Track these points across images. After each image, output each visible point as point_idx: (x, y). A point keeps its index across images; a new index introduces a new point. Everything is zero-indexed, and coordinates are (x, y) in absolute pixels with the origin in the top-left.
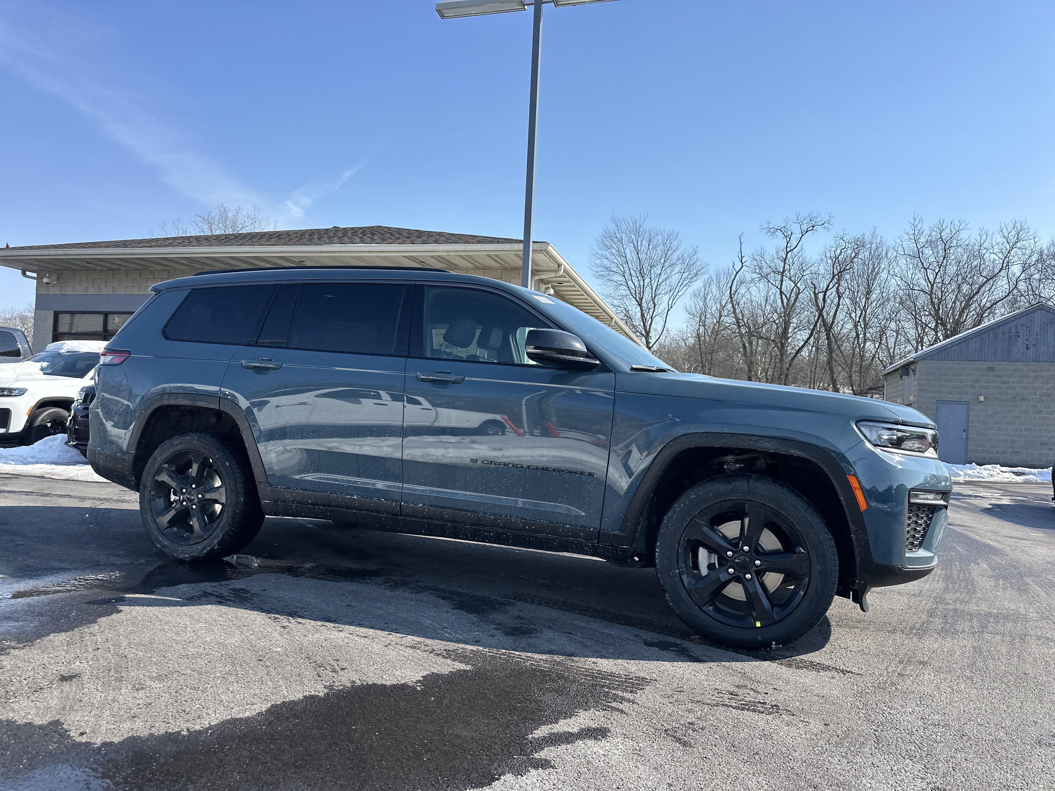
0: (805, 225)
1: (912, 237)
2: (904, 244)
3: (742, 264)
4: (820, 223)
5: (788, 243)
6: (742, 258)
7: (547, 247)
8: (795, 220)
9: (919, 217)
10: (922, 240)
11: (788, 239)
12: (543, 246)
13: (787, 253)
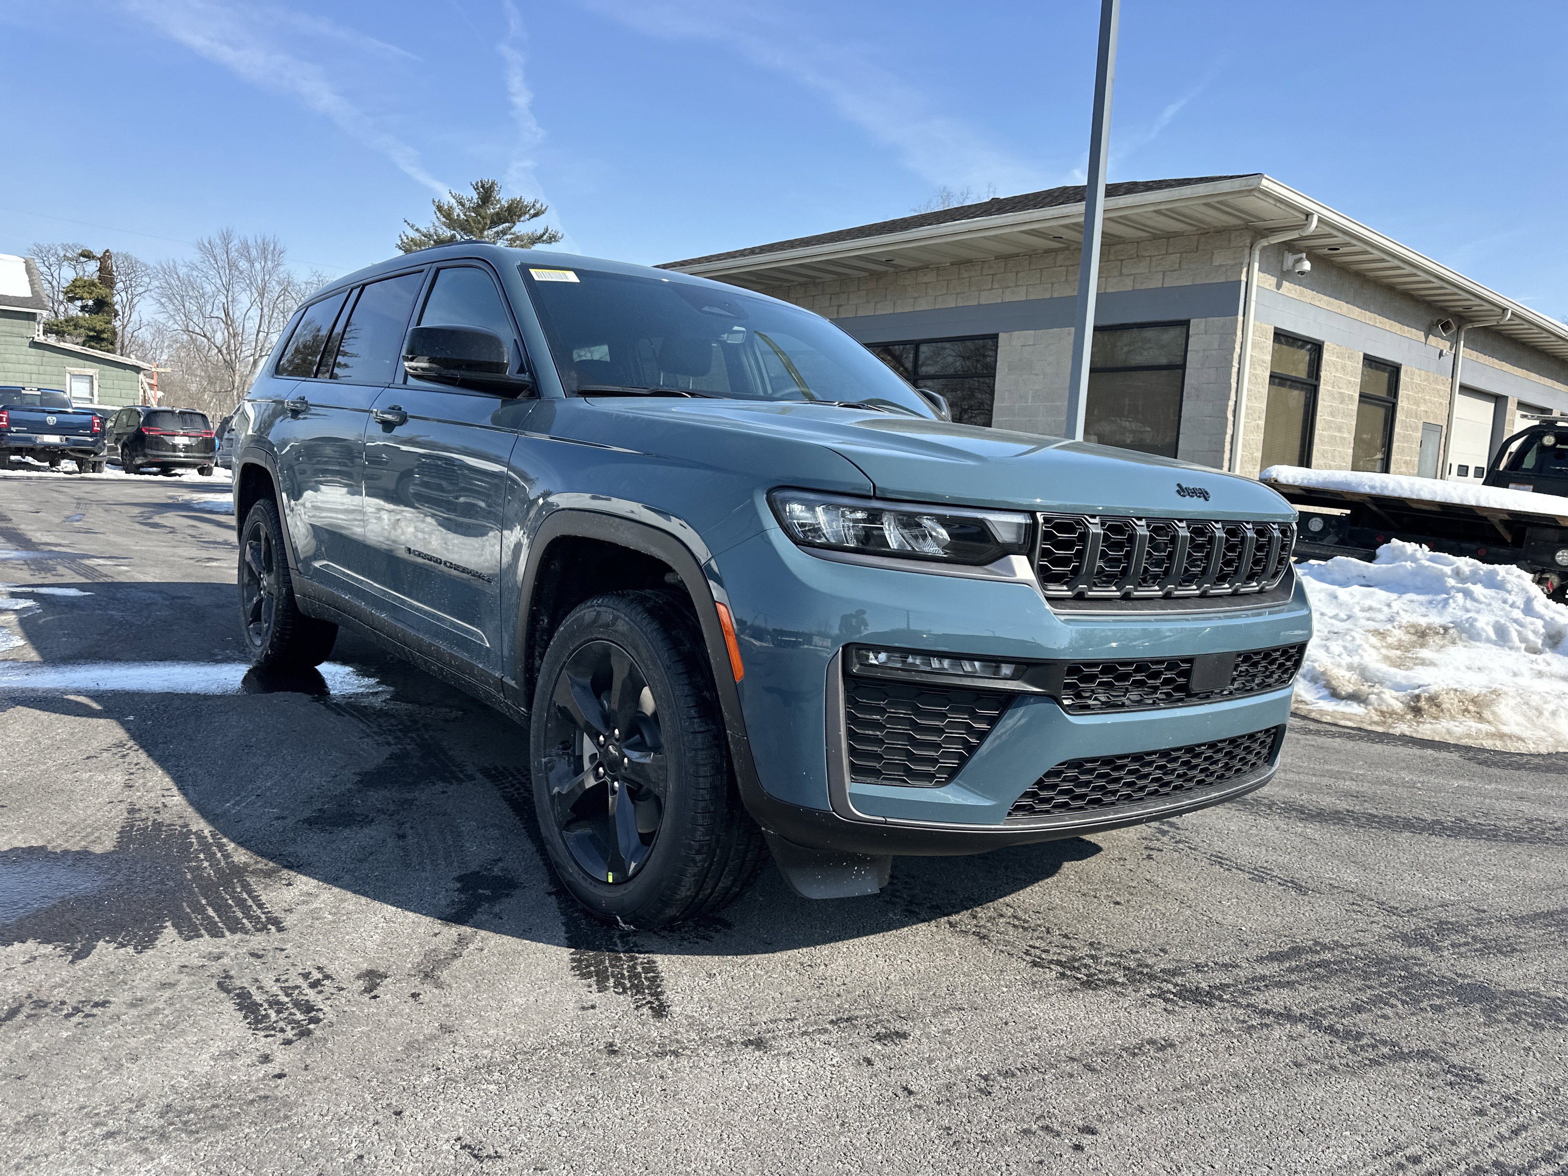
7: (1260, 184)
12: (1253, 181)
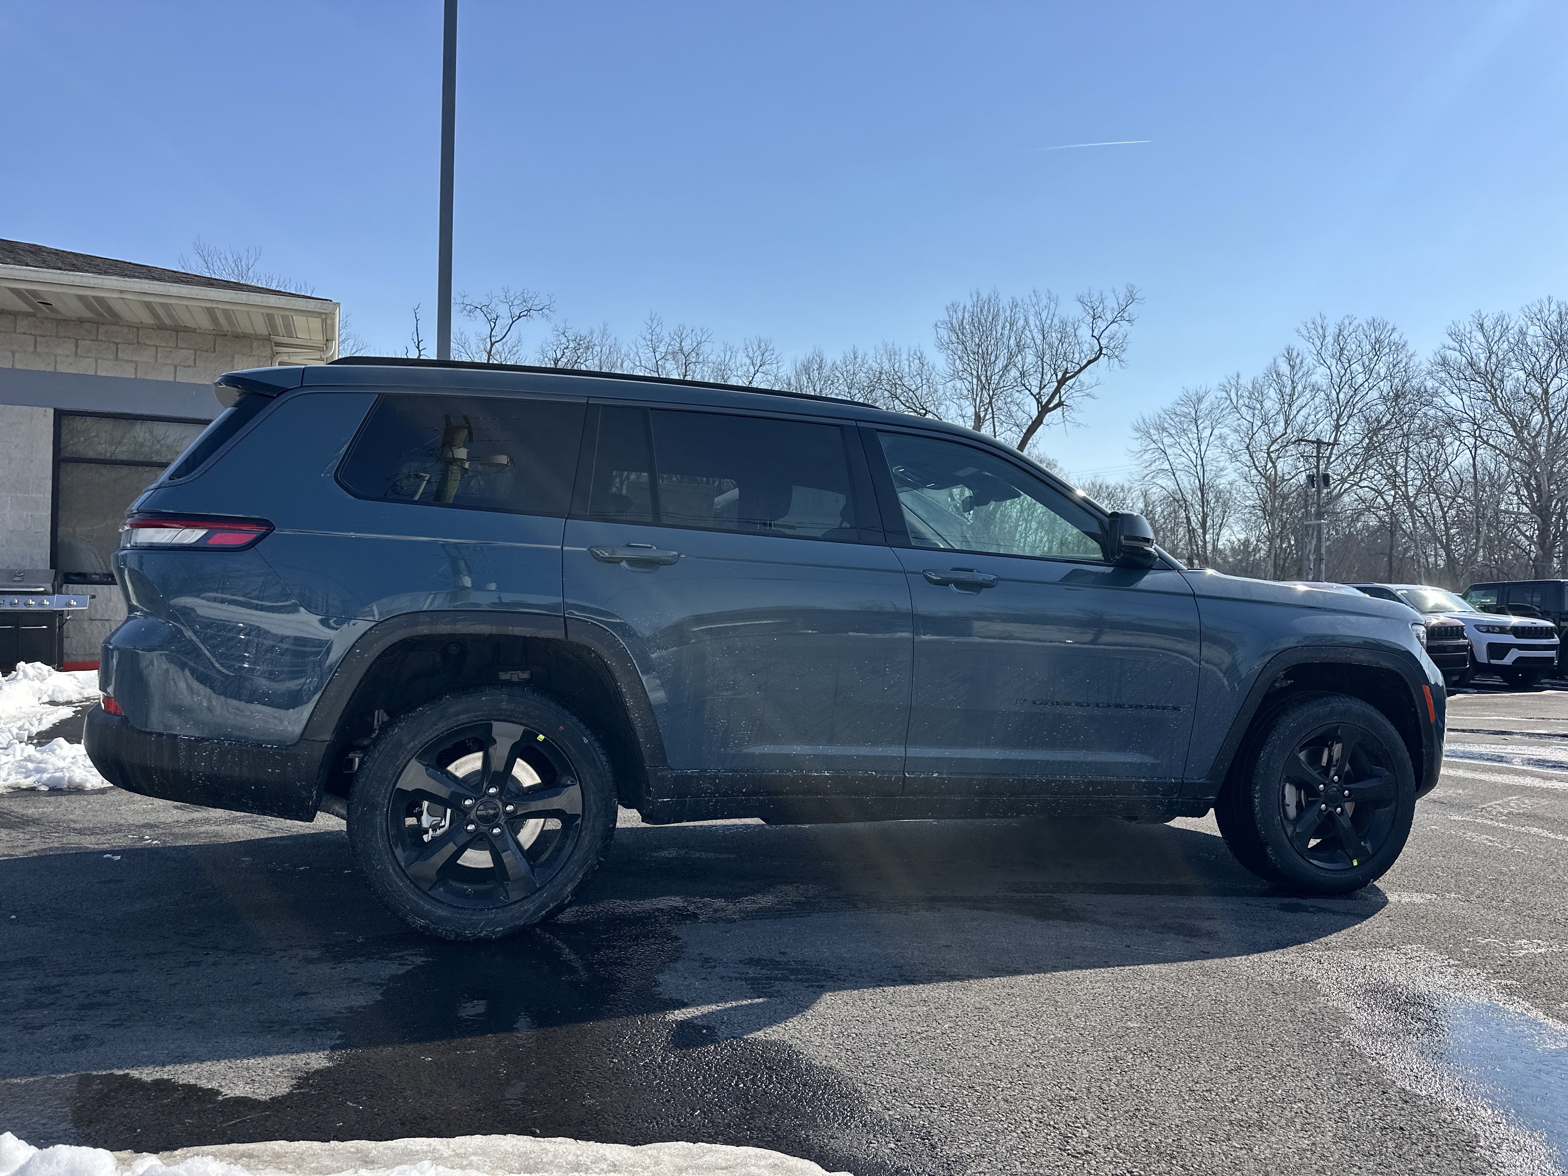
0: (516, 307)
1: (649, 343)
2: (640, 351)
3: (420, 351)
4: (538, 308)
5: (492, 330)
6: (419, 342)
7: (334, 310)
8: (502, 298)
9: (657, 317)
10: (662, 349)
11: (493, 325)
13: (492, 345)
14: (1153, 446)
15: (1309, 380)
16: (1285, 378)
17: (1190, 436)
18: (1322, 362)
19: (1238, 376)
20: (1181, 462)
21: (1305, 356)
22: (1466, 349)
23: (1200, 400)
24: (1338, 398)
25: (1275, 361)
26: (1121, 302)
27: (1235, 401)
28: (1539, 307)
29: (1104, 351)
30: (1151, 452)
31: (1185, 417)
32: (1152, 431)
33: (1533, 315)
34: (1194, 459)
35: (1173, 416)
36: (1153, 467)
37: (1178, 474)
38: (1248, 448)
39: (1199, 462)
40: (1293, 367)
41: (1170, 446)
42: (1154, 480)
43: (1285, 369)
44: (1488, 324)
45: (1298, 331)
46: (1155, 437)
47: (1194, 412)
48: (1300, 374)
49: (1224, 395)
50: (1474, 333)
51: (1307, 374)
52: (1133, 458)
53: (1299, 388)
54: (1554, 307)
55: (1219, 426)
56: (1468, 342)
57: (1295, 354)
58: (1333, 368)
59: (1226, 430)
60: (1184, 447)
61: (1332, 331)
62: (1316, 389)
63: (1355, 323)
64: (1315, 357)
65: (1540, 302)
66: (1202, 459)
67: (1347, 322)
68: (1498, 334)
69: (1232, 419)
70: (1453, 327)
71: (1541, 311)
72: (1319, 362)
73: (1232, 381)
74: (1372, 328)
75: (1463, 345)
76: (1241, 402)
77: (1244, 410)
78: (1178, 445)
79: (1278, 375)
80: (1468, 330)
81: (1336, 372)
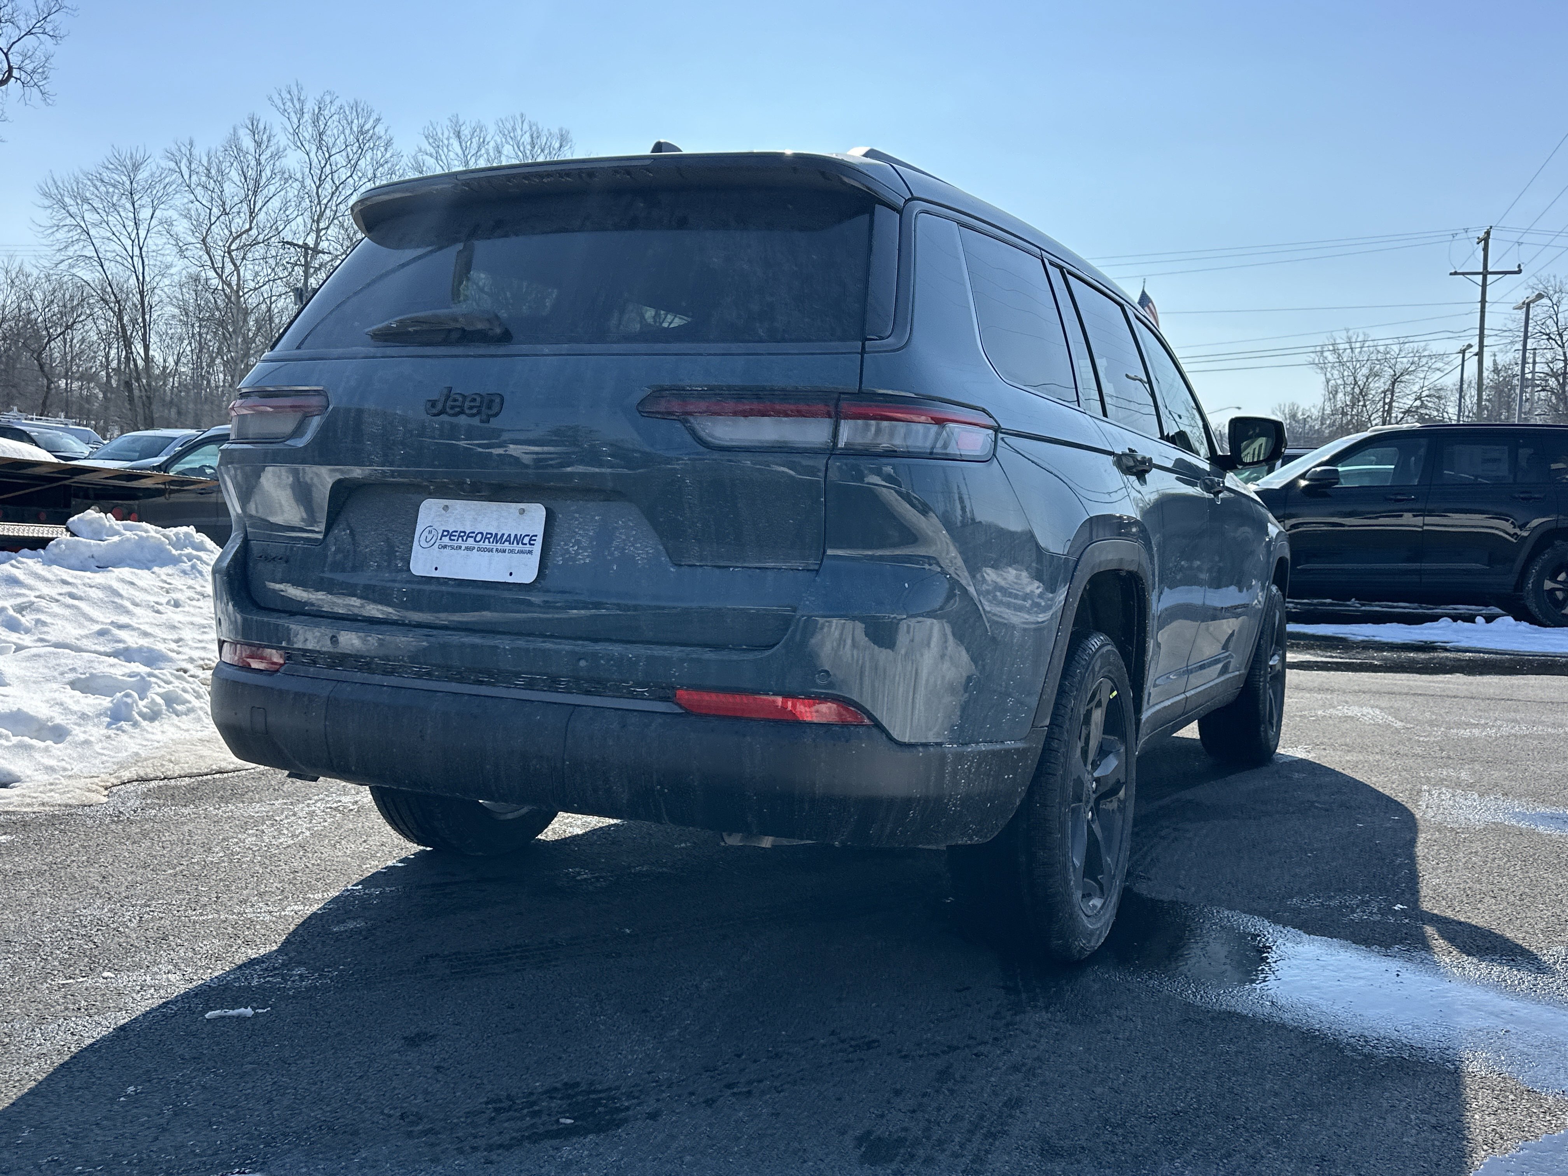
14: (69, 221)
15: (277, 163)
16: (250, 157)
17: (122, 214)
18: (299, 144)
19: (191, 144)
20: (110, 249)
21: (273, 133)
22: (443, 157)
23: (136, 167)
24: (317, 193)
25: (235, 131)
26: (40, 6)
27: (186, 177)
28: (512, 123)
29: (15, 73)
30: (66, 229)
31: (114, 186)
32: (67, 200)
33: (506, 132)
34: (129, 249)
35: (98, 184)
36: (70, 252)
37: (106, 264)
38: (203, 240)
39: (137, 251)
40: (259, 144)
41: (95, 225)
42: (74, 271)
43: (248, 143)
44: (466, 132)
45: (270, 99)
46: (73, 210)
47: (128, 182)
48: (268, 153)
49: (172, 165)
50: (451, 141)
51: (277, 155)
52: (40, 235)
53: (268, 172)
54: (526, 127)
55: (162, 206)
56: (445, 149)
57: (261, 126)
58: (312, 155)
59: (173, 214)
60: (114, 229)
61: (310, 106)
62: (288, 178)
63: (337, 103)
64: (291, 137)
65: (514, 118)
66: (141, 249)
67: (328, 99)
68: (475, 146)
69: (181, 200)
70: (431, 129)
71: (514, 129)
72: (295, 143)
73: (183, 149)
74: (355, 113)
75: (440, 151)
76: (194, 178)
77: (199, 191)
78: (104, 225)
79: (239, 150)
80: (446, 135)
81: (316, 160)
